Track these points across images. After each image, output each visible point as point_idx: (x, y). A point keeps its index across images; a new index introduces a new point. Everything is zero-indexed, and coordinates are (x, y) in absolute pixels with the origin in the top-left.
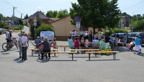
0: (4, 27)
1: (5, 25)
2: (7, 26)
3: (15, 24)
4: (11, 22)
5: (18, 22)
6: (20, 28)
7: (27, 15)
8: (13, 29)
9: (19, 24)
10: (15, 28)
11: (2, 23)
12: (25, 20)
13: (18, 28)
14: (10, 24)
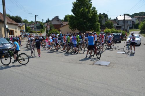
0: (29, 31)
1: (29, 30)
2: (31, 30)
3: (37, 28)
4: (34, 27)
5: (40, 27)
6: (41, 31)
7: (48, 19)
8: (35, 33)
9: (40, 28)
10: (38, 32)
11: (27, 28)
12: (46, 24)
13: (39, 32)
14: (33, 29)
